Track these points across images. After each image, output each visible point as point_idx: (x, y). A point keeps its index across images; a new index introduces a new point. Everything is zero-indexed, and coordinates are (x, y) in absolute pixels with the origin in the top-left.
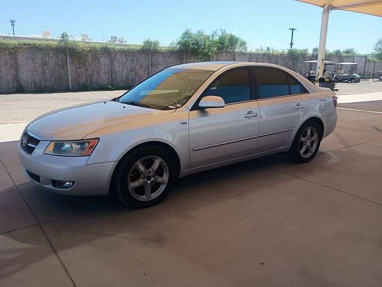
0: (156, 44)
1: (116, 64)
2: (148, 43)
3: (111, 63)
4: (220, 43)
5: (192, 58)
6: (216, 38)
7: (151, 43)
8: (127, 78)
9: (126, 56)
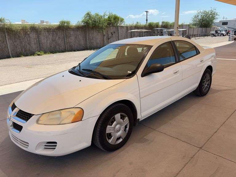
0: (68, 23)
1: (42, 37)
2: (63, 22)
3: (38, 37)
4: (109, 20)
5: (92, 31)
6: (106, 17)
7: (65, 23)
8: (51, 46)
9: (48, 32)
